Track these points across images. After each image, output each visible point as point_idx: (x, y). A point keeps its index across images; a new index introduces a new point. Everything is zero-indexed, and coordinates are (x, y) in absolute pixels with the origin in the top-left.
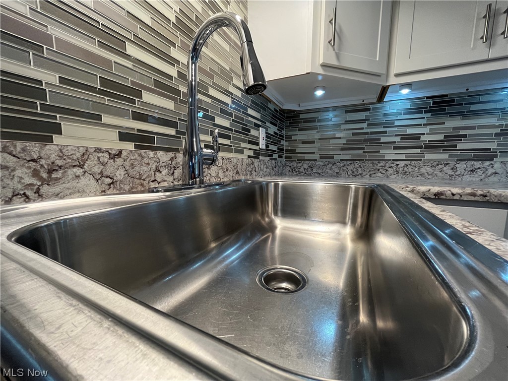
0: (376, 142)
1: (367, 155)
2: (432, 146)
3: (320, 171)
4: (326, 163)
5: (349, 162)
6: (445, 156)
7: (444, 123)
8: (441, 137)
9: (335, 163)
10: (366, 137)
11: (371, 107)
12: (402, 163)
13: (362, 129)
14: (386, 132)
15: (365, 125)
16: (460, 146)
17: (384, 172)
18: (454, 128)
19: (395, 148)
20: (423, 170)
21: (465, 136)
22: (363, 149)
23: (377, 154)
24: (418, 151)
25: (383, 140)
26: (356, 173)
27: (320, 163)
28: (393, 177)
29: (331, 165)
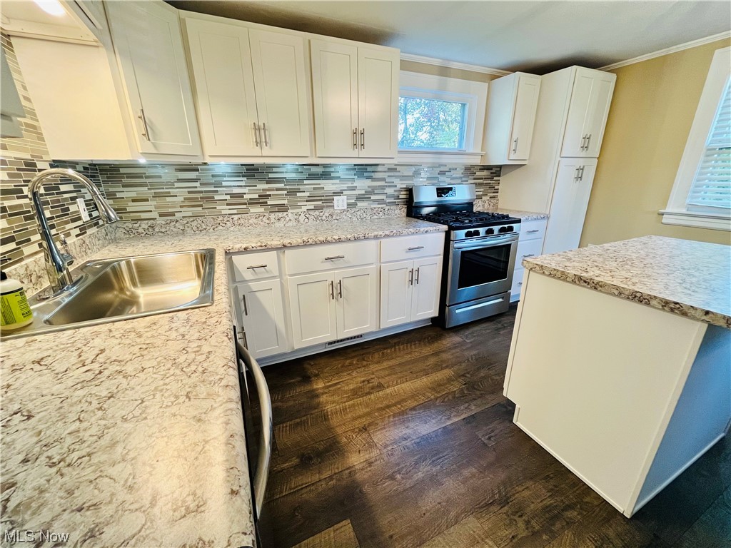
0: (211, 200)
1: (206, 211)
2: (252, 202)
3: (163, 230)
4: (168, 222)
5: (191, 219)
6: (262, 209)
7: (256, 186)
8: (257, 196)
9: (177, 221)
10: (201, 195)
11: (199, 167)
12: (236, 217)
13: (196, 187)
14: (217, 191)
15: (197, 184)
16: (269, 202)
17: (224, 225)
18: (264, 190)
19: (228, 205)
20: (251, 221)
21: (270, 195)
22: (201, 206)
23: (214, 210)
24: (245, 206)
25: (217, 197)
26: (200, 228)
27: (161, 221)
28: (232, 229)
29: (174, 223)
